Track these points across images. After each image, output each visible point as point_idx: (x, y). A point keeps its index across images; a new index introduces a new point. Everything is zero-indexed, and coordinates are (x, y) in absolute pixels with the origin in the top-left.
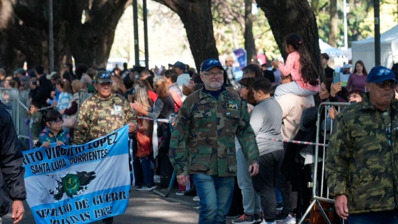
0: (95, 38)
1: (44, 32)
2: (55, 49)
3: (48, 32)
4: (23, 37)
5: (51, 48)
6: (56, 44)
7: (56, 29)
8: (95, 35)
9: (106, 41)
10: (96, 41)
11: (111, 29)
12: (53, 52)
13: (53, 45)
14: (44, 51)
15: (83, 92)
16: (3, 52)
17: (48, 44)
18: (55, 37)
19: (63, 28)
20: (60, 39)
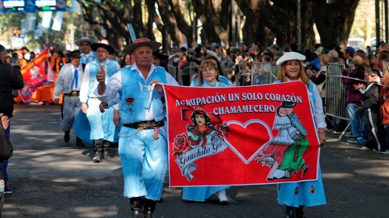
0: (339, 18)
1: (292, 13)
2: (302, 28)
3: (296, 13)
4: (273, 17)
5: (299, 27)
6: (302, 23)
7: (304, 9)
8: (339, 15)
9: (347, 21)
10: (340, 21)
11: (351, 10)
12: (300, 30)
13: (300, 25)
14: (292, 29)
15: (331, 66)
16: (255, 30)
17: (296, 24)
18: (302, 17)
19: (310, 9)
20: (306, 19)
